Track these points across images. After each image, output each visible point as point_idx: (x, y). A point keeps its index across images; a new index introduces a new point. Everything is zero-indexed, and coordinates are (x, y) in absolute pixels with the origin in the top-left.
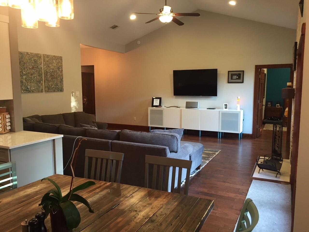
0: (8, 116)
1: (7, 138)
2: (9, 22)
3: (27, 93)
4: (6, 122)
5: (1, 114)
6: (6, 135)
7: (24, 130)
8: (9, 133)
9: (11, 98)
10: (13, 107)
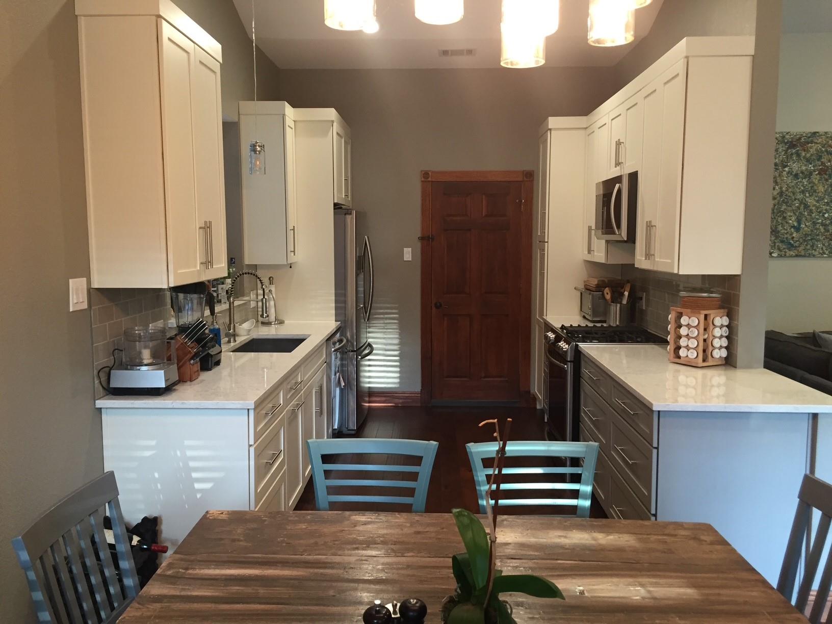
0: (721, 320)
1: (711, 380)
2: (753, 54)
3: (791, 256)
4: (714, 337)
5: (700, 313)
6: (709, 372)
7: (764, 368)
8: (720, 368)
9: (734, 268)
10: (738, 296)
